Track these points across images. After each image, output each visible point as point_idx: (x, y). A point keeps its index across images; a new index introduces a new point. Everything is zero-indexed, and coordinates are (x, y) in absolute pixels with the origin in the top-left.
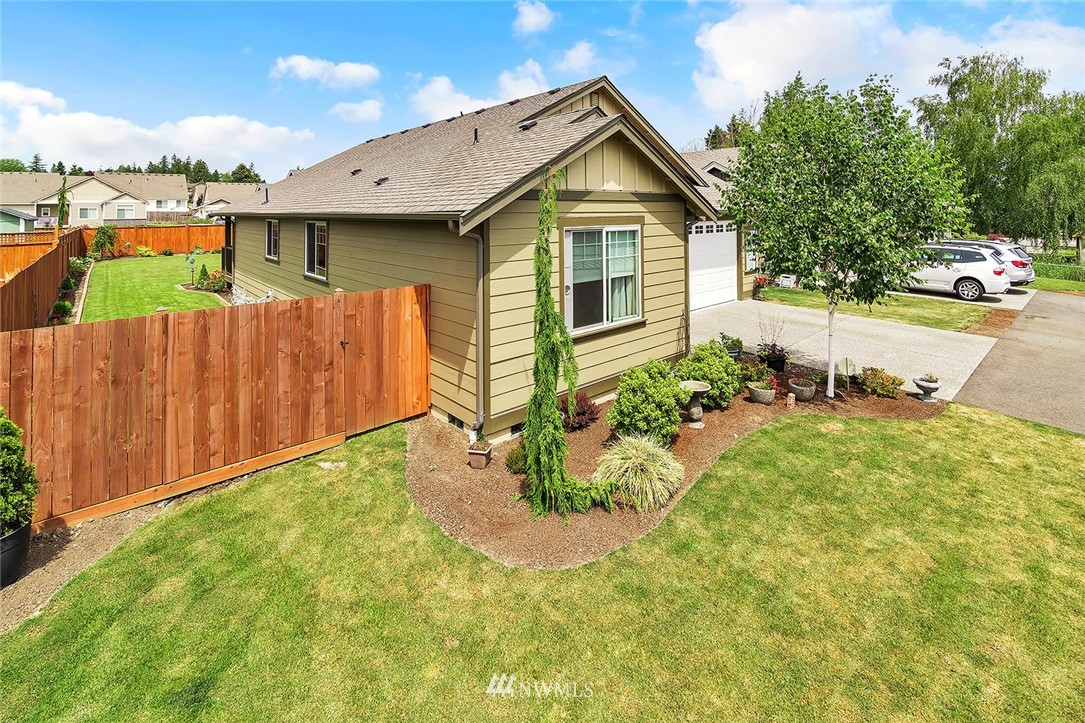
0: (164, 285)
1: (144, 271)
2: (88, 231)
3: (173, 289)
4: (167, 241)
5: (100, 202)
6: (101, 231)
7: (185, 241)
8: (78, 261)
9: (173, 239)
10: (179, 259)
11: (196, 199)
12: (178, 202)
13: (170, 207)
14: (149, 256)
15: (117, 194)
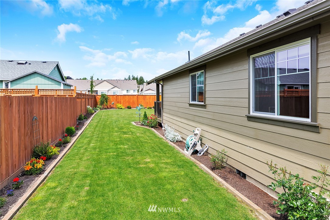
0: (126, 122)
1: (118, 114)
2: (98, 96)
3: (130, 124)
4: (129, 102)
5: (107, 90)
6: (103, 96)
7: (136, 102)
8: (91, 108)
9: (131, 101)
10: (133, 110)
11: (140, 90)
12: (134, 90)
13: (131, 93)
14: (121, 108)
15: (113, 87)
